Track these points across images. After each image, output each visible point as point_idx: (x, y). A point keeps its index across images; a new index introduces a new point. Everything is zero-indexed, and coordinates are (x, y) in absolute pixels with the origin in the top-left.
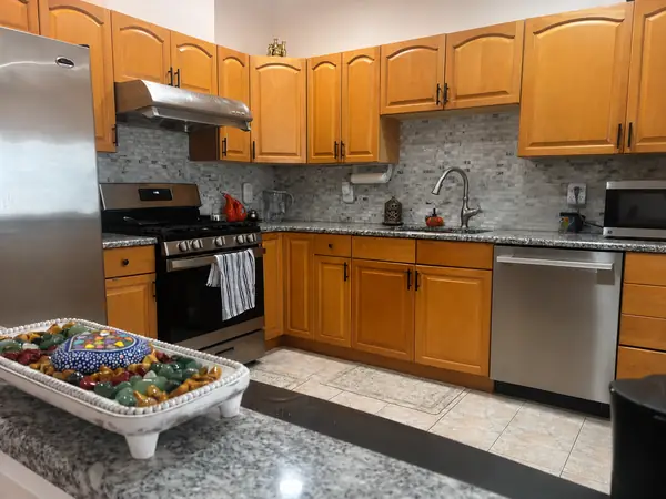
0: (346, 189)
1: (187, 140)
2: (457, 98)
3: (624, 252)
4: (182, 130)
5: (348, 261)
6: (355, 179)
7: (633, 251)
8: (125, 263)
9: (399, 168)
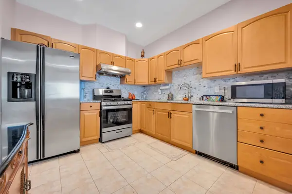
0: (159, 91)
1: (120, 79)
2: (184, 63)
3: (237, 107)
4: (118, 77)
5: (154, 110)
6: (161, 88)
7: (240, 106)
8: (91, 107)
9: (172, 85)
